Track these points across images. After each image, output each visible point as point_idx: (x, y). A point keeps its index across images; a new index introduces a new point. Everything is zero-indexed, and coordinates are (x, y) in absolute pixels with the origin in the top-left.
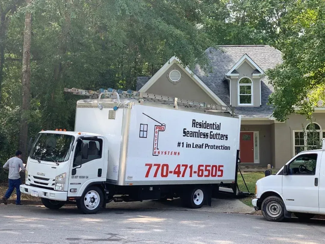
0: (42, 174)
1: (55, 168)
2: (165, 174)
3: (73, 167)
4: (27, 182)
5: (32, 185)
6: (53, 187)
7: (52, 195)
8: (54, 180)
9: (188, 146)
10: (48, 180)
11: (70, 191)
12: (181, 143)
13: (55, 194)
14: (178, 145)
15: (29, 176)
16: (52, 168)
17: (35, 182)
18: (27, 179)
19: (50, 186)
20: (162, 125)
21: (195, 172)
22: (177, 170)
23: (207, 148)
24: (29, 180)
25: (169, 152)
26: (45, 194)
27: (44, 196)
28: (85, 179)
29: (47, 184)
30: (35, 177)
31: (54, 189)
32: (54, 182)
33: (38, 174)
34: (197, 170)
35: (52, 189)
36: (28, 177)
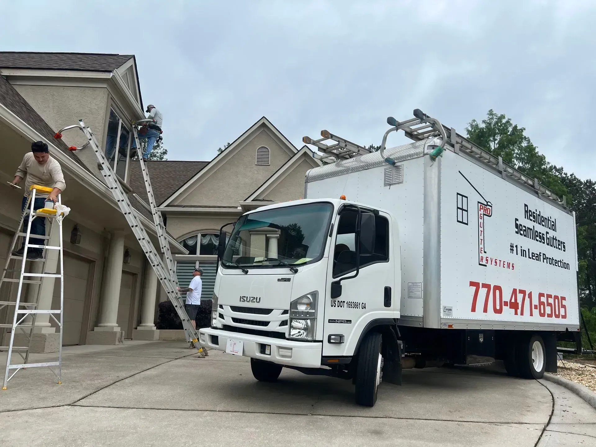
0: (251, 299)
1: (289, 280)
2: (498, 307)
3: (334, 278)
4: (216, 322)
5: (226, 328)
6: (284, 329)
7: (283, 352)
8: (285, 312)
9: (523, 253)
10: (267, 311)
11: (329, 342)
12: (514, 246)
13: (291, 349)
14: (511, 249)
15: (221, 307)
16: (279, 280)
17: (235, 320)
18: (215, 315)
19: (274, 327)
20: (488, 205)
21: (536, 307)
22: (513, 301)
23: (545, 261)
24: (221, 316)
25: (500, 261)
26: (263, 348)
27: (258, 355)
28: (360, 310)
29: (266, 324)
30: (234, 309)
31: (287, 336)
32: (287, 317)
33: (242, 299)
34: (537, 304)
35: (280, 335)
36: (219, 309)
